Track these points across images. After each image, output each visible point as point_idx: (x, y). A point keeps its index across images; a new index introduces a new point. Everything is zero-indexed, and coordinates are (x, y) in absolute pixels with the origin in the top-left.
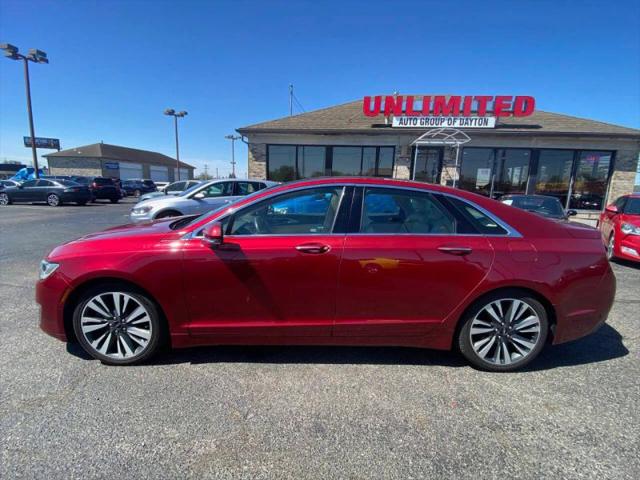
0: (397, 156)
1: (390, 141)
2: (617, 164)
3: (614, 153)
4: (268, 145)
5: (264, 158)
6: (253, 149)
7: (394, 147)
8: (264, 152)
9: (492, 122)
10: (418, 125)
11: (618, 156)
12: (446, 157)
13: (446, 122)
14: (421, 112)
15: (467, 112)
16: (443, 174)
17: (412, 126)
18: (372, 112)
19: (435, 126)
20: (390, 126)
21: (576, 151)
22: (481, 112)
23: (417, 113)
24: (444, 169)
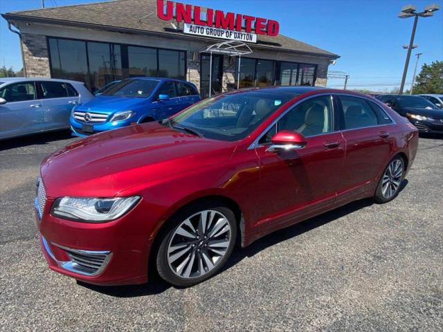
0: (189, 60)
1: (182, 46)
2: (318, 74)
3: (316, 66)
4: (48, 38)
5: (46, 52)
6: (27, 40)
7: (185, 52)
8: (45, 45)
9: (254, 38)
10: (205, 34)
11: (319, 68)
12: (226, 64)
13: (225, 34)
14: (206, 22)
15: (238, 27)
16: (224, 78)
17: (200, 34)
18: (166, 16)
19: (217, 36)
20: (181, 31)
21: (299, 64)
22: (248, 29)
23: (203, 23)
24: (224, 74)
